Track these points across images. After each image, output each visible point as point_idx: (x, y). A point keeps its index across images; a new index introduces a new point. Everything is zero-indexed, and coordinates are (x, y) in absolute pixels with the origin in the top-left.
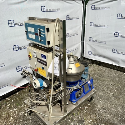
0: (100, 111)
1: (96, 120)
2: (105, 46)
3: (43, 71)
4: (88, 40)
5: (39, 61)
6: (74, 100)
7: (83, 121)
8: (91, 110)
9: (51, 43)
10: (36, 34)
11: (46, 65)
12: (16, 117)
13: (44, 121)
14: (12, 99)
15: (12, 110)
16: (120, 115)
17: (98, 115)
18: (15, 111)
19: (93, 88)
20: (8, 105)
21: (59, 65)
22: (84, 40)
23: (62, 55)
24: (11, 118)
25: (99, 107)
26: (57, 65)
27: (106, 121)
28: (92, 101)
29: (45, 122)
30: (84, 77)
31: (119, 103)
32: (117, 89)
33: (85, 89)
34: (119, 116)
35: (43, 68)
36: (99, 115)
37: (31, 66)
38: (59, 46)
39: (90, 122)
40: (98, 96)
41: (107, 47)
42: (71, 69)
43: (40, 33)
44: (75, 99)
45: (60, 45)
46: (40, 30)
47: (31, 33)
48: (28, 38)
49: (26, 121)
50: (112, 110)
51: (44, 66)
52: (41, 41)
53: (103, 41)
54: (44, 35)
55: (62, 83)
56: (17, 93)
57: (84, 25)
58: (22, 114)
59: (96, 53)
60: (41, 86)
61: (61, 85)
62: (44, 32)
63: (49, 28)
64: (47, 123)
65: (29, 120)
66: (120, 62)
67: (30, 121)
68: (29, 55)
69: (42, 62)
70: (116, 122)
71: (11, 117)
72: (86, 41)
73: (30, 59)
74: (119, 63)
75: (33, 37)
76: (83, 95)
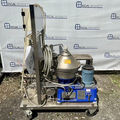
6: (59, 99)
63: (24, 12)
76: (75, 100)
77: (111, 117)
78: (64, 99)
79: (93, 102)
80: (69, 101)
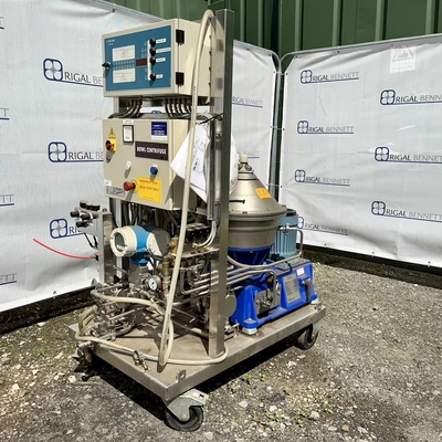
0: (339, 373)
1: (329, 397)
2: (346, 194)
3: (151, 185)
4: (291, 180)
5: (143, 149)
6: (250, 321)
7: (283, 398)
8: (309, 371)
9: (187, 79)
10: (140, 63)
11: (165, 157)
12: (32, 385)
13: (143, 371)
14: (20, 341)
15: (18, 366)
16: (410, 385)
17: (333, 383)
18: (28, 369)
19: (314, 298)
20: (5, 355)
21: (206, 157)
22: (277, 182)
23: (218, 130)
24: (16, 387)
25: (338, 363)
26: (201, 156)
27: (365, 400)
28: (312, 349)
29: (146, 374)
30: (282, 254)
31: (406, 355)
32: (393, 321)
33: (286, 293)
34: (406, 387)
35: (154, 172)
36: (338, 383)
37: (110, 184)
38: (208, 100)
39: (305, 399)
40: (332, 337)
41: (353, 198)
42: (243, 202)
43: (153, 53)
44: (253, 318)
45: (212, 99)
46: (153, 44)
47: (124, 65)
48: (110, 86)
49: (72, 396)
50: (382, 370)
51: (156, 163)
52: (153, 78)
53: (341, 177)
54: (168, 55)
55: (214, 223)
56: (41, 324)
57: (279, 133)
58: (56, 378)
59: (318, 221)
60: (140, 250)
61: (210, 229)
62: (168, 44)
63: (183, 32)
64: (152, 378)
65: (83, 393)
66: (400, 244)
67: (88, 396)
68: (108, 142)
69: (151, 150)
70: (398, 401)
71: (14, 383)
72: (285, 184)
73: (108, 160)
74: (395, 247)
75: (128, 75)
76: (281, 310)
77: (339, 332)
78: (260, 316)
79: (313, 302)
80: (273, 315)
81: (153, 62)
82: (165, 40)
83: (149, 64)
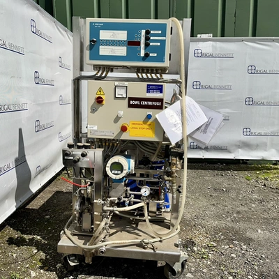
3: (143, 126)
5: (136, 103)
10: (132, 44)
47: (114, 43)
54: (162, 42)
64: (165, 253)
68: (99, 98)
69: (145, 103)
75: (120, 51)
81: (147, 45)
82: (160, 32)
83: (143, 45)
